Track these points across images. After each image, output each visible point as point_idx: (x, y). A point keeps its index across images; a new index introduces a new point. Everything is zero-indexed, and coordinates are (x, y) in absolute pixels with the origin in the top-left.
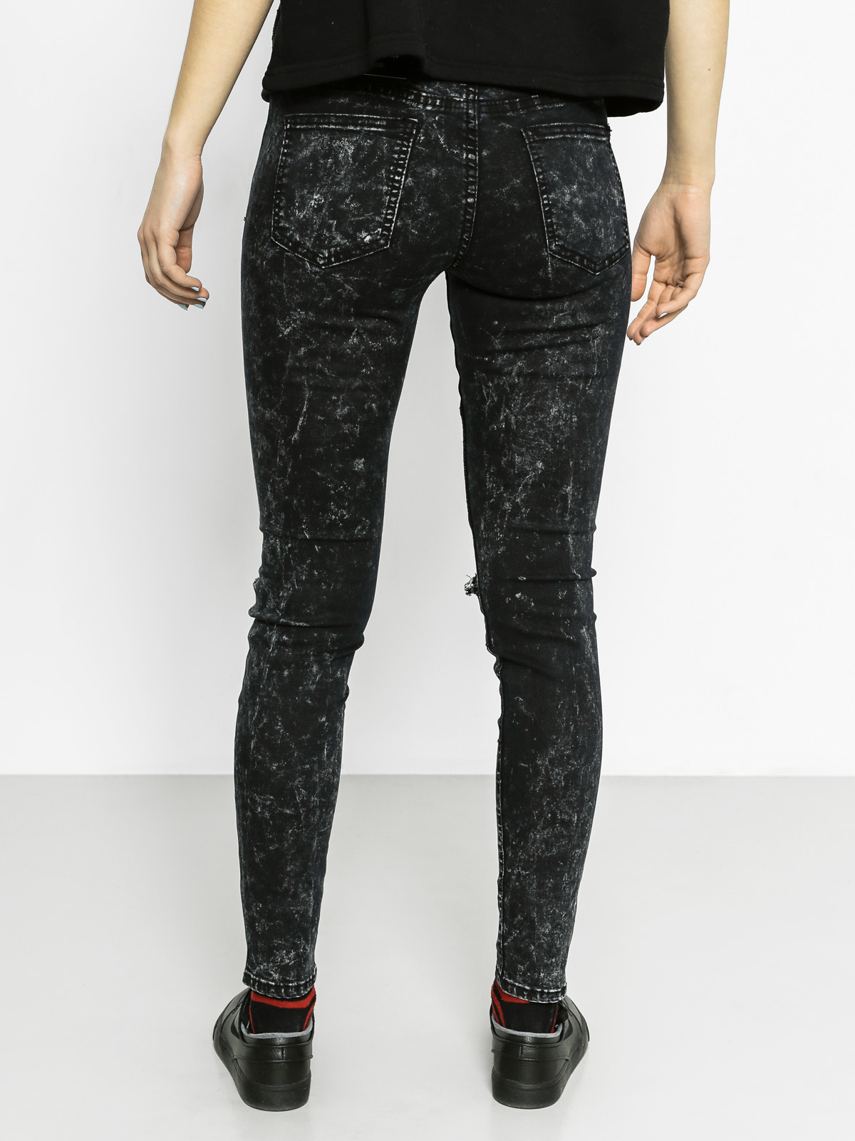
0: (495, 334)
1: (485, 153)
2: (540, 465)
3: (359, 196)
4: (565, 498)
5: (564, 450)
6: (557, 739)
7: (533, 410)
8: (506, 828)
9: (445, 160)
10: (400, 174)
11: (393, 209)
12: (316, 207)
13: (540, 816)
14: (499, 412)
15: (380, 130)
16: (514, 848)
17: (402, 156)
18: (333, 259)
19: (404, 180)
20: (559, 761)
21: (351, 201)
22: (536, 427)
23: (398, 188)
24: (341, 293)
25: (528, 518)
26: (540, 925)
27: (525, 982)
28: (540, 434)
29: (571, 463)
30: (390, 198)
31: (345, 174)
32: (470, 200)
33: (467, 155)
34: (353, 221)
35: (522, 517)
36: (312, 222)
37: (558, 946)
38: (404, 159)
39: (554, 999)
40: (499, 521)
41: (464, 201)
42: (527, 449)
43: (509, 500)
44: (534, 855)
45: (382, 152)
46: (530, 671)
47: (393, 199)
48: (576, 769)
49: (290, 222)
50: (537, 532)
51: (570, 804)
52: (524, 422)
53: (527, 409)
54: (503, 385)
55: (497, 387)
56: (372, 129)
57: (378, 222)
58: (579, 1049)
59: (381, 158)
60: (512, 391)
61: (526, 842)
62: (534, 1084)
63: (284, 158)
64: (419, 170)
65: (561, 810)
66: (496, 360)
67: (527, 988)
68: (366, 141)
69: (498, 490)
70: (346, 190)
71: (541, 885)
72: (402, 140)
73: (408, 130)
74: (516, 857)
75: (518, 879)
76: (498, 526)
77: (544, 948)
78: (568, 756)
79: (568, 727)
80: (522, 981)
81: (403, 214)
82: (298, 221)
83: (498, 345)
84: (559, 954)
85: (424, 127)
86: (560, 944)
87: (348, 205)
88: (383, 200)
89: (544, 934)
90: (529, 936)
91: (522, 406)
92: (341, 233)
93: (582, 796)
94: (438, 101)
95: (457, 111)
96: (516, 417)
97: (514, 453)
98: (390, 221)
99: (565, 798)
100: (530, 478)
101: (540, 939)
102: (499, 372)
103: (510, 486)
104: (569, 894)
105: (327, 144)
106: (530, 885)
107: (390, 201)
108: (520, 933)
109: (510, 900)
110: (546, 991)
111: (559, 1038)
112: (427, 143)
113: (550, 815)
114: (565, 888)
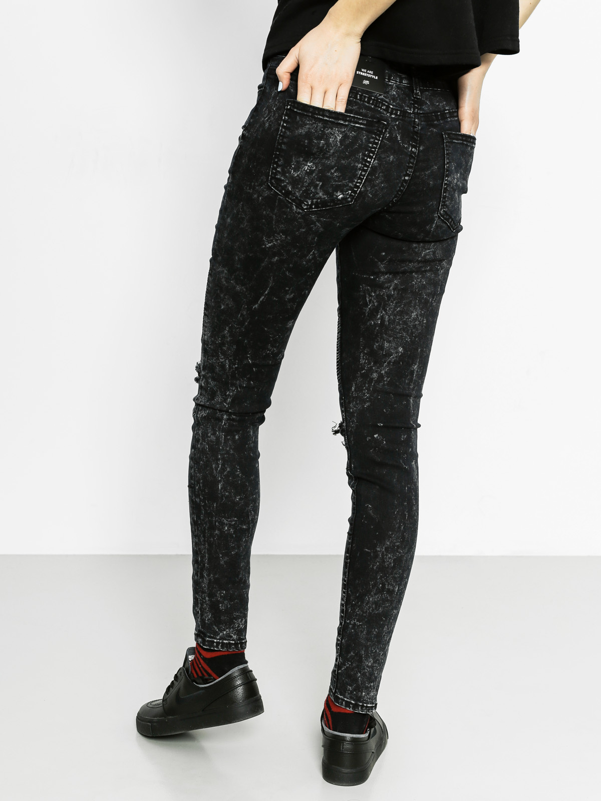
0: (382, 261)
1: (421, 148)
2: (401, 349)
3: (341, 169)
4: (412, 372)
5: (417, 341)
6: (392, 534)
7: (401, 313)
8: (349, 592)
9: (398, 150)
10: (371, 158)
11: (362, 180)
12: (308, 171)
13: (375, 585)
14: (377, 313)
15: (362, 126)
16: (353, 606)
17: (374, 146)
18: (313, 207)
19: (373, 162)
20: (391, 549)
21: (335, 172)
22: (402, 324)
23: (368, 167)
24: (312, 227)
25: (388, 384)
26: (366, 660)
27: (351, 698)
28: (404, 329)
29: (419, 350)
30: (362, 172)
31: (333, 153)
32: (407, 178)
33: (412, 149)
34: (334, 184)
35: (384, 384)
36: (304, 180)
37: (376, 675)
38: (375, 148)
39: (370, 711)
40: (367, 385)
41: (403, 178)
42: (394, 338)
43: (376, 371)
44: (366, 611)
45: (362, 141)
46: (378, 487)
47: (363, 173)
48: (401, 555)
49: (285, 177)
50: (393, 394)
51: (394, 578)
52: (394, 321)
53: (397, 312)
54: (383, 295)
55: (378, 296)
56: (357, 125)
57: (350, 186)
58: (381, 745)
59: (360, 146)
60: (389, 300)
61: (362, 602)
62: (351, 769)
63: (284, 130)
64: (383, 156)
65: (388, 583)
66: (380, 278)
67: (352, 702)
68: (351, 133)
69: (369, 365)
70: (333, 163)
71: (369, 633)
72: (376, 135)
73: (380, 129)
74: (354, 612)
75: (354, 627)
76: (366, 389)
77: (366, 675)
78: (398, 547)
79: (400, 527)
80: (350, 697)
81: (367, 183)
82: (292, 177)
83: (382, 267)
84: (376, 681)
85: (389, 128)
86: (377, 674)
87: (332, 174)
88: (357, 173)
89: (368, 666)
90: (358, 667)
91: (395, 310)
92: (324, 191)
93: (403, 574)
94: (399, 112)
95: (409, 119)
96: (389, 316)
97: (384, 340)
98: (358, 187)
99: (392, 574)
100: (393, 358)
101: (364, 669)
102: (381, 286)
103: (378, 362)
104: (386, 640)
105: (321, 131)
106: (362, 632)
107: (361, 174)
108: (352, 664)
109: (346, 641)
110: (365, 705)
111: (367, 738)
112: (390, 139)
113: (381, 585)
114: (384, 635)
